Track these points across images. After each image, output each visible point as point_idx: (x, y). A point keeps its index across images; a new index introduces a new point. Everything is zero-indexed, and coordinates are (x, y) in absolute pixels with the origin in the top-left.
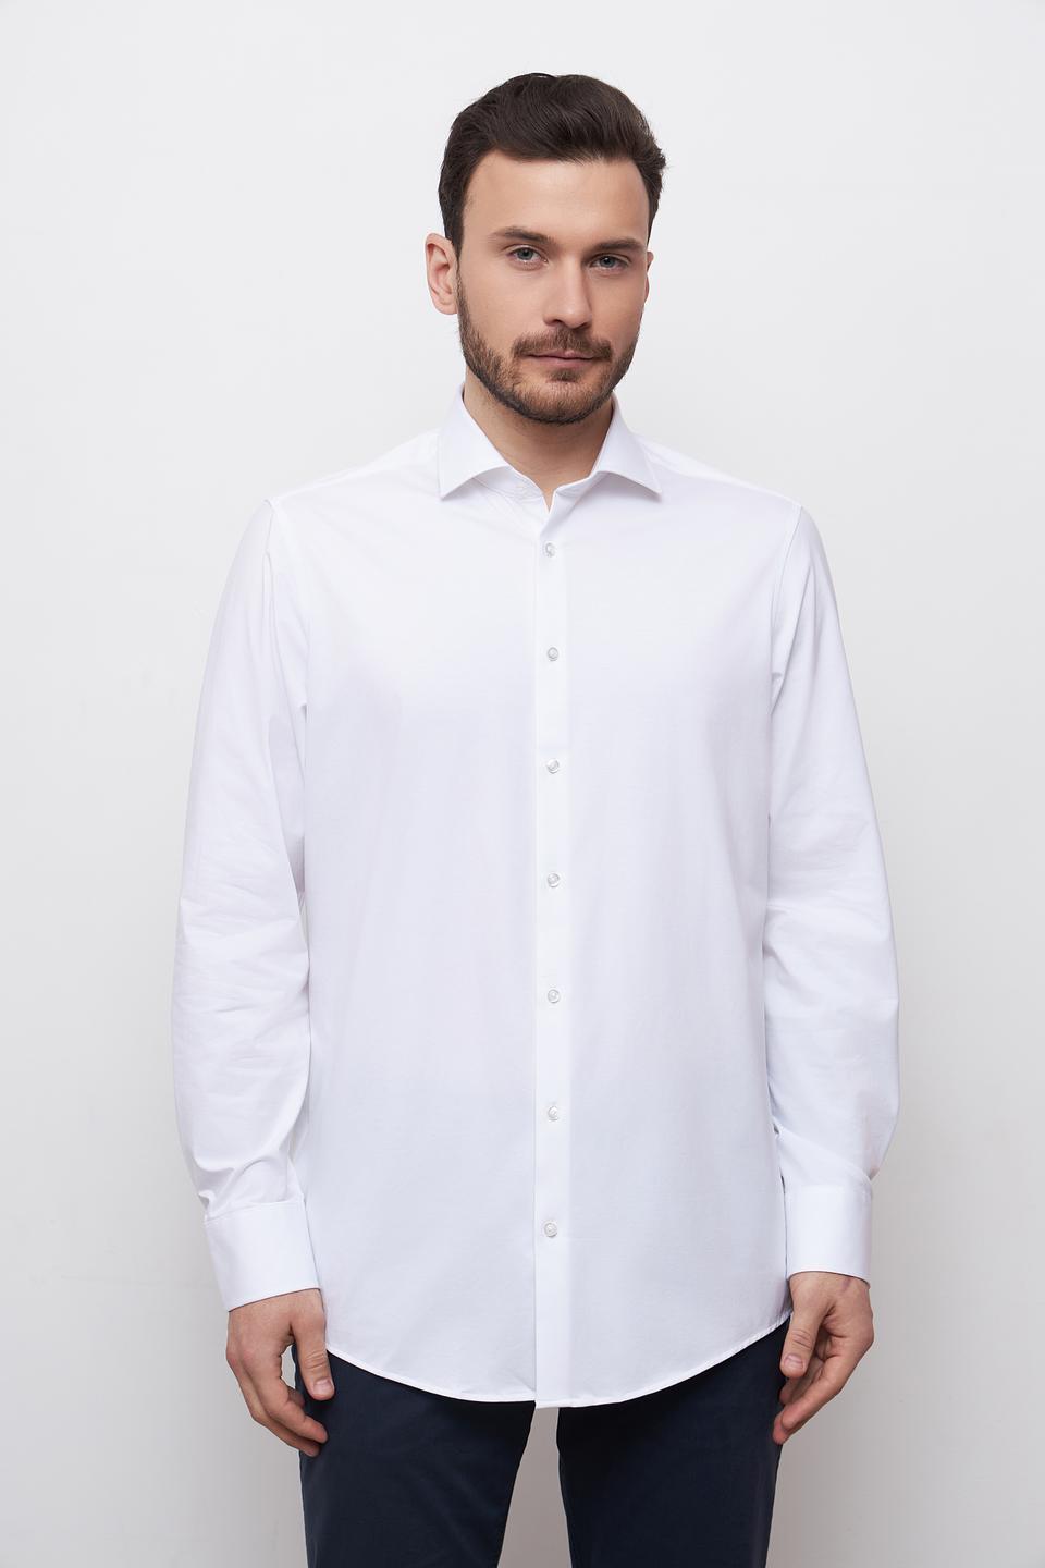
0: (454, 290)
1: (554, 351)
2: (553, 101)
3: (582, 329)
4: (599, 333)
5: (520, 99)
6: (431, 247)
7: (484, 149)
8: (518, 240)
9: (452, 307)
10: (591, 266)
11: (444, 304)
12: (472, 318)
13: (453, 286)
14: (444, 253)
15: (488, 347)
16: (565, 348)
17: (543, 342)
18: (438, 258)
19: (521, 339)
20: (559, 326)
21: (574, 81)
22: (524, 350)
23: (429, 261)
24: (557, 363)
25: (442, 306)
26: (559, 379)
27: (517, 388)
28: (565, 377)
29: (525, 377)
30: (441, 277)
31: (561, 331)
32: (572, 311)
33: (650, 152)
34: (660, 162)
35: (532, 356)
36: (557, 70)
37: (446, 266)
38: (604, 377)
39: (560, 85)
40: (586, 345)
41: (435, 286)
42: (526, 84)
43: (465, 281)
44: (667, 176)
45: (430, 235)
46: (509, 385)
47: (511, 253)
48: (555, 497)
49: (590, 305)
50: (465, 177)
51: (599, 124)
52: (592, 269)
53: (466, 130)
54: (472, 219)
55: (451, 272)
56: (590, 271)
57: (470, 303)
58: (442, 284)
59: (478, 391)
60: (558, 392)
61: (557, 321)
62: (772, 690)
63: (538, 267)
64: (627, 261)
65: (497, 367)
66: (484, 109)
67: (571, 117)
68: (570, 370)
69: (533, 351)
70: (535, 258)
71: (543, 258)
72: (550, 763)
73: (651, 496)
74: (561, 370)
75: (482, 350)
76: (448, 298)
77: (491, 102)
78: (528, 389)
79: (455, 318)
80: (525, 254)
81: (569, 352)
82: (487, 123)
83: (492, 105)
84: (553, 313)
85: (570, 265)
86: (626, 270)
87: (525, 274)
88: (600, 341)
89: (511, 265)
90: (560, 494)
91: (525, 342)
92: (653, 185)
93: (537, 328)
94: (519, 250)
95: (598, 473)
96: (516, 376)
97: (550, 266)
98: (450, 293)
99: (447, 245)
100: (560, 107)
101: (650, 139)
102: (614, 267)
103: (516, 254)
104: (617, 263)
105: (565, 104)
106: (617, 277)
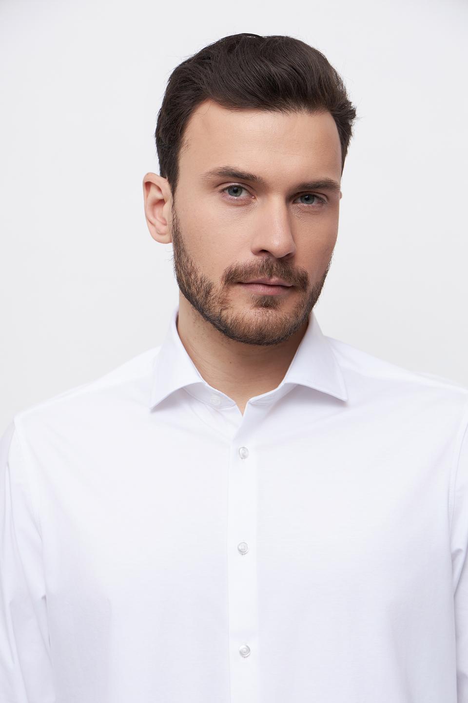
0: (170, 223)
1: (260, 278)
2: (263, 59)
3: (286, 260)
4: (302, 264)
5: (231, 55)
6: (148, 185)
7: (198, 98)
8: (230, 179)
9: (167, 237)
10: (294, 202)
11: (161, 234)
12: (187, 248)
13: (169, 218)
14: (159, 189)
15: (199, 275)
16: (271, 276)
17: (250, 271)
18: (155, 194)
19: (231, 268)
20: (264, 257)
21: (280, 41)
22: (234, 278)
23: (146, 196)
24: (261, 290)
25: (158, 236)
26: (262, 306)
27: (224, 313)
28: (266, 303)
29: (232, 304)
30: (158, 210)
31: (267, 261)
32: (277, 242)
33: (343, 105)
34: (352, 114)
35: (240, 283)
36: (264, 31)
37: (162, 202)
38: (299, 306)
39: (268, 44)
40: (288, 274)
41: (152, 218)
42: (238, 42)
43: (181, 214)
44: (357, 126)
45: (148, 174)
46: (218, 310)
47: (223, 190)
48: (247, 405)
49: (294, 238)
50: (182, 123)
51: (303, 79)
52: (295, 205)
53: (184, 81)
54: (186, 160)
55: (167, 206)
56: (293, 207)
57: (184, 233)
58: (158, 218)
59: (190, 315)
60: (260, 319)
61: (264, 251)
62: (453, 569)
63: (247, 203)
64: (325, 199)
65: (208, 293)
66: (199, 64)
67: (278, 70)
68: (272, 298)
69: (242, 279)
70: (244, 195)
71: (251, 195)
72: (243, 647)
73: (339, 402)
74: (265, 297)
75: (193, 277)
76: (164, 229)
77: (205, 57)
78: (234, 315)
79: (170, 248)
80: (235, 191)
81: (274, 280)
82: (202, 76)
83: (207, 61)
84: (260, 244)
85: (276, 203)
86: (324, 207)
87: (235, 209)
88: (300, 271)
89: (224, 201)
90: (252, 404)
91: (236, 270)
92: (345, 133)
93: (246, 258)
94: (229, 188)
95: (285, 384)
96: (224, 302)
97: (258, 202)
98: (165, 224)
99: (164, 184)
100: (269, 64)
101: (343, 94)
102: (314, 204)
103: (227, 192)
104: (316, 200)
105: (272, 60)
106: (316, 213)
